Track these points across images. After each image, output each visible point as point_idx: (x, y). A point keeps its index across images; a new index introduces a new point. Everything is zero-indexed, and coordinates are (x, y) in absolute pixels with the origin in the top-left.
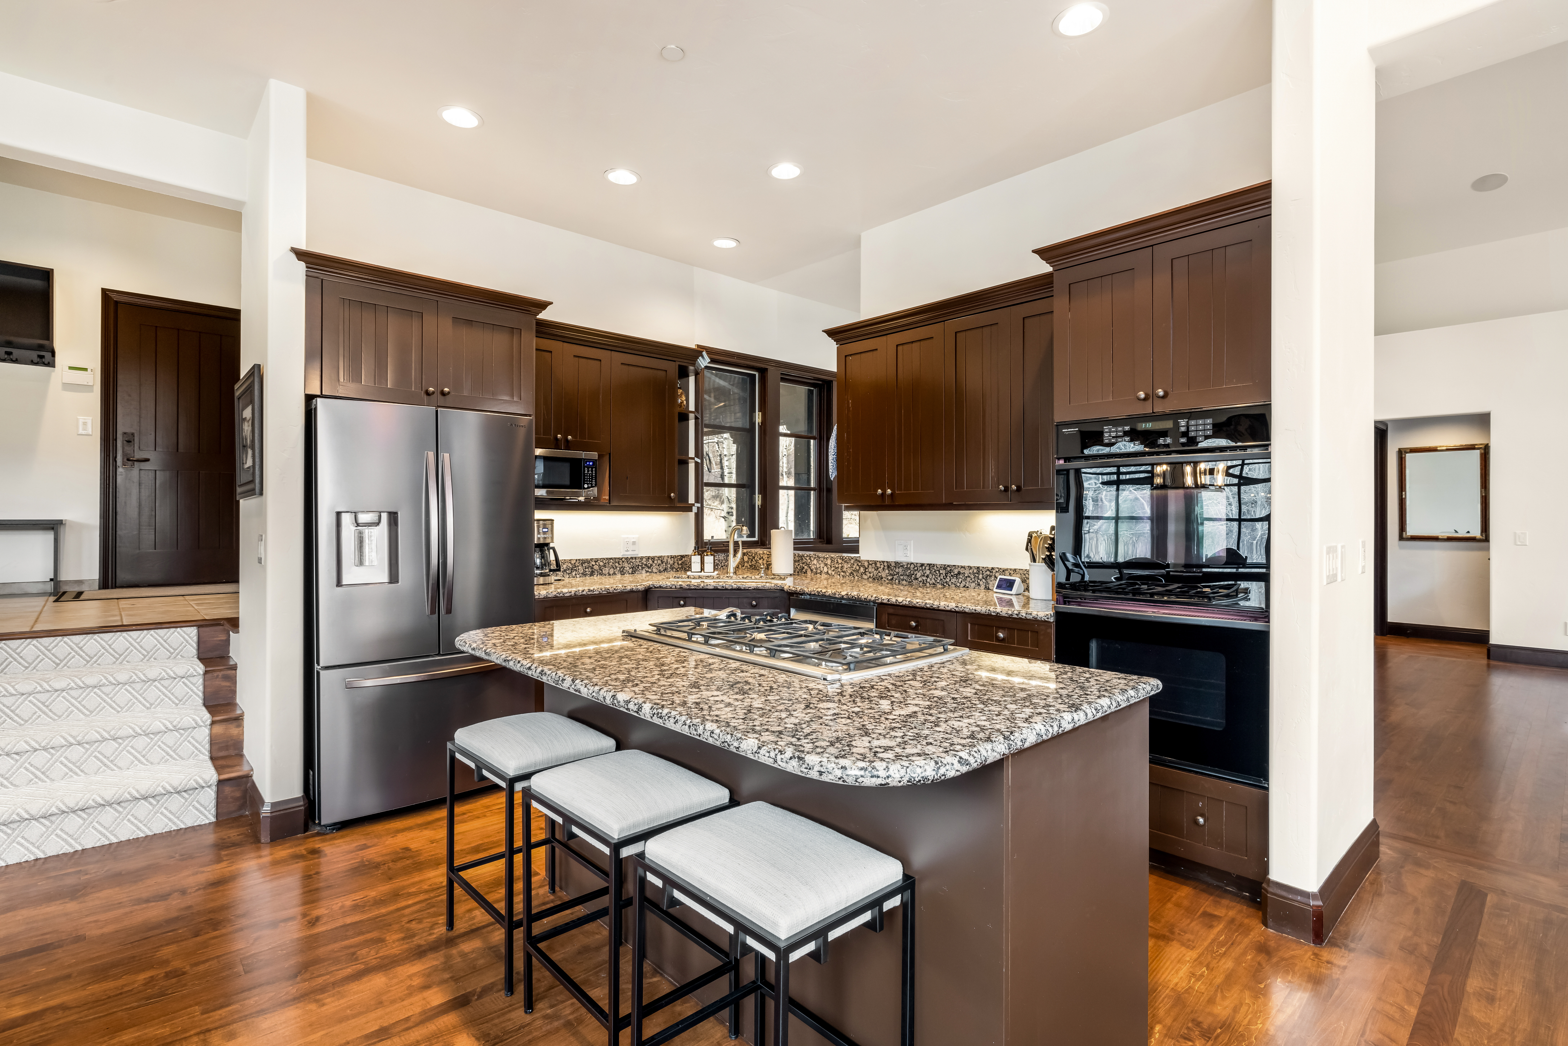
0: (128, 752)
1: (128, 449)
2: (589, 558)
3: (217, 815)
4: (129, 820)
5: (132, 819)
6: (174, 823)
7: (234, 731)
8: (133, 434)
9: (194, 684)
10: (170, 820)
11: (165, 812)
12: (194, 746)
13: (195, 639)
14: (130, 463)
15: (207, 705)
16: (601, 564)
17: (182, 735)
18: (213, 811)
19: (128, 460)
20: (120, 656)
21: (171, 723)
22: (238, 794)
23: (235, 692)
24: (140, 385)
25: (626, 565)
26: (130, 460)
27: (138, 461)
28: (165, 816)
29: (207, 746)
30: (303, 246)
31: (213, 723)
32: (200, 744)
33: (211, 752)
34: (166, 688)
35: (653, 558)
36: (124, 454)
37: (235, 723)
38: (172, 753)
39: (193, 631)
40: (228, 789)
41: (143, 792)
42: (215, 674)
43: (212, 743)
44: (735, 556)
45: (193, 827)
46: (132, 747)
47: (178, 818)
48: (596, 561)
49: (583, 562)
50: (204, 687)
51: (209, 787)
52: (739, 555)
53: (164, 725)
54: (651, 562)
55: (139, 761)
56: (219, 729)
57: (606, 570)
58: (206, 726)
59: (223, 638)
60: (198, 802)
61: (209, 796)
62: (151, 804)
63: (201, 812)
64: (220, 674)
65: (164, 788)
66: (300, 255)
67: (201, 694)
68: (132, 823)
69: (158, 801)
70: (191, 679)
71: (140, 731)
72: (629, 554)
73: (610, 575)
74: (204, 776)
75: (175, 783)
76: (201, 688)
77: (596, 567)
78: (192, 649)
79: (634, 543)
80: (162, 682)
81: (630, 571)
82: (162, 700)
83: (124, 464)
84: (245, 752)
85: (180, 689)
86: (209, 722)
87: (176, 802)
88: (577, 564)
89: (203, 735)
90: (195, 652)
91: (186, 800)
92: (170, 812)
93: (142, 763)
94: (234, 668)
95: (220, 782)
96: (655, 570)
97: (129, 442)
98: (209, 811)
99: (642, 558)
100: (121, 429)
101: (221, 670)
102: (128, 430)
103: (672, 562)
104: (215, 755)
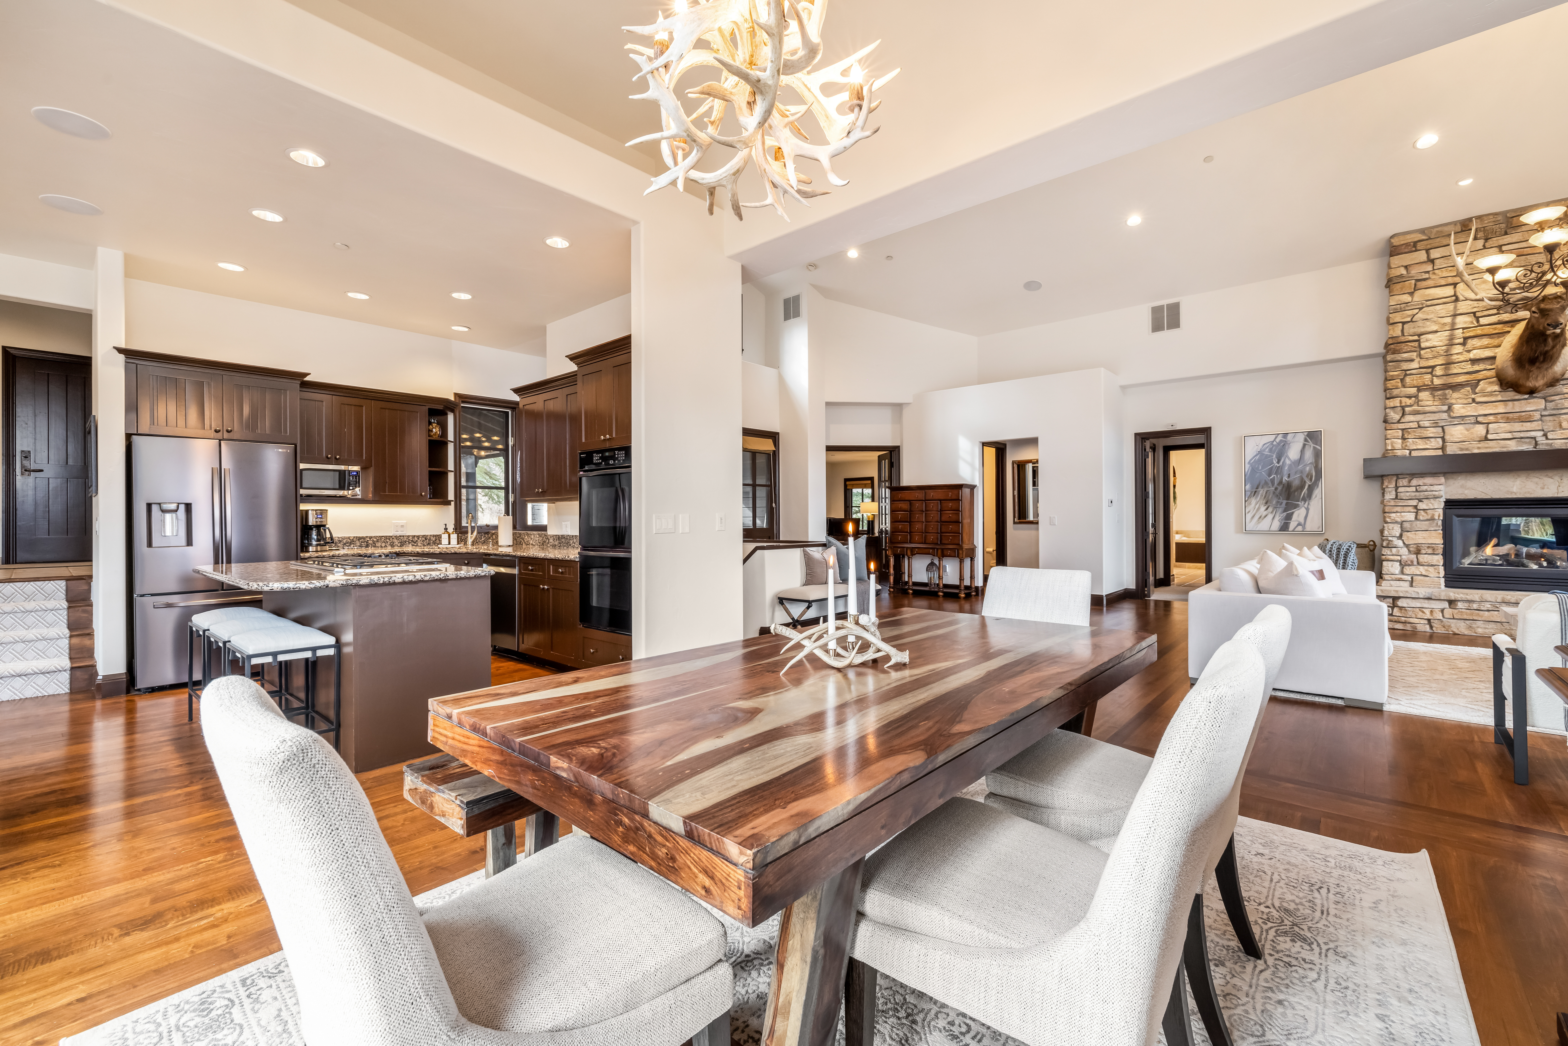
0: (10, 652)
1: (26, 463)
2: (365, 536)
3: (71, 689)
4: (8, 689)
5: (11, 688)
6: (40, 692)
7: (86, 641)
8: (29, 452)
9: (61, 615)
10: (37, 690)
11: (34, 685)
12: (57, 650)
13: (64, 588)
14: (27, 473)
15: (69, 628)
16: (375, 540)
17: (49, 643)
18: (68, 686)
19: (26, 470)
20: (8, 598)
21: (41, 635)
22: (86, 677)
23: (92, 621)
24: (35, 416)
25: (395, 540)
26: (26, 471)
27: (34, 471)
28: (34, 688)
29: (67, 651)
30: (123, 345)
31: (71, 637)
32: (62, 649)
33: (70, 654)
34: (40, 617)
35: (418, 537)
36: (22, 466)
37: (88, 637)
38: (41, 654)
39: (63, 583)
40: (78, 673)
41: (18, 672)
42: (77, 609)
43: (70, 649)
44: (472, 534)
45: (54, 695)
46: (13, 649)
47: (43, 689)
48: (370, 538)
49: (359, 538)
50: (68, 617)
51: (65, 671)
52: (475, 533)
53: (36, 636)
54: (416, 539)
55: (18, 658)
56: (75, 641)
57: (379, 544)
58: (66, 638)
59: (86, 587)
60: (57, 680)
61: (66, 677)
62: (24, 680)
63: (59, 686)
64: (80, 609)
65: (32, 670)
66: (120, 351)
67: (66, 621)
68: (10, 690)
69: (29, 679)
70: (58, 611)
71: (18, 639)
72: (398, 534)
73: (382, 547)
74: (62, 665)
75: (41, 668)
76: (66, 617)
77: (370, 542)
78: (62, 595)
79: (402, 526)
80: (37, 613)
81: (399, 545)
82: (37, 624)
83: (22, 474)
84: (95, 655)
85: (50, 617)
86: (68, 635)
87: (41, 679)
88: (355, 540)
89: (65, 643)
90: (64, 596)
91: (49, 678)
92: (37, 685)
93: (20, 659)
94: (91, 605)
95: (72, 669)
96: (419, 544)
97: (26, 457)
98: (65, 686)
99: (409, 536)
100: (19, 448)
101: (80, 606)
102: (25, 449)
103: (434, 539)
104: (73, 656)
